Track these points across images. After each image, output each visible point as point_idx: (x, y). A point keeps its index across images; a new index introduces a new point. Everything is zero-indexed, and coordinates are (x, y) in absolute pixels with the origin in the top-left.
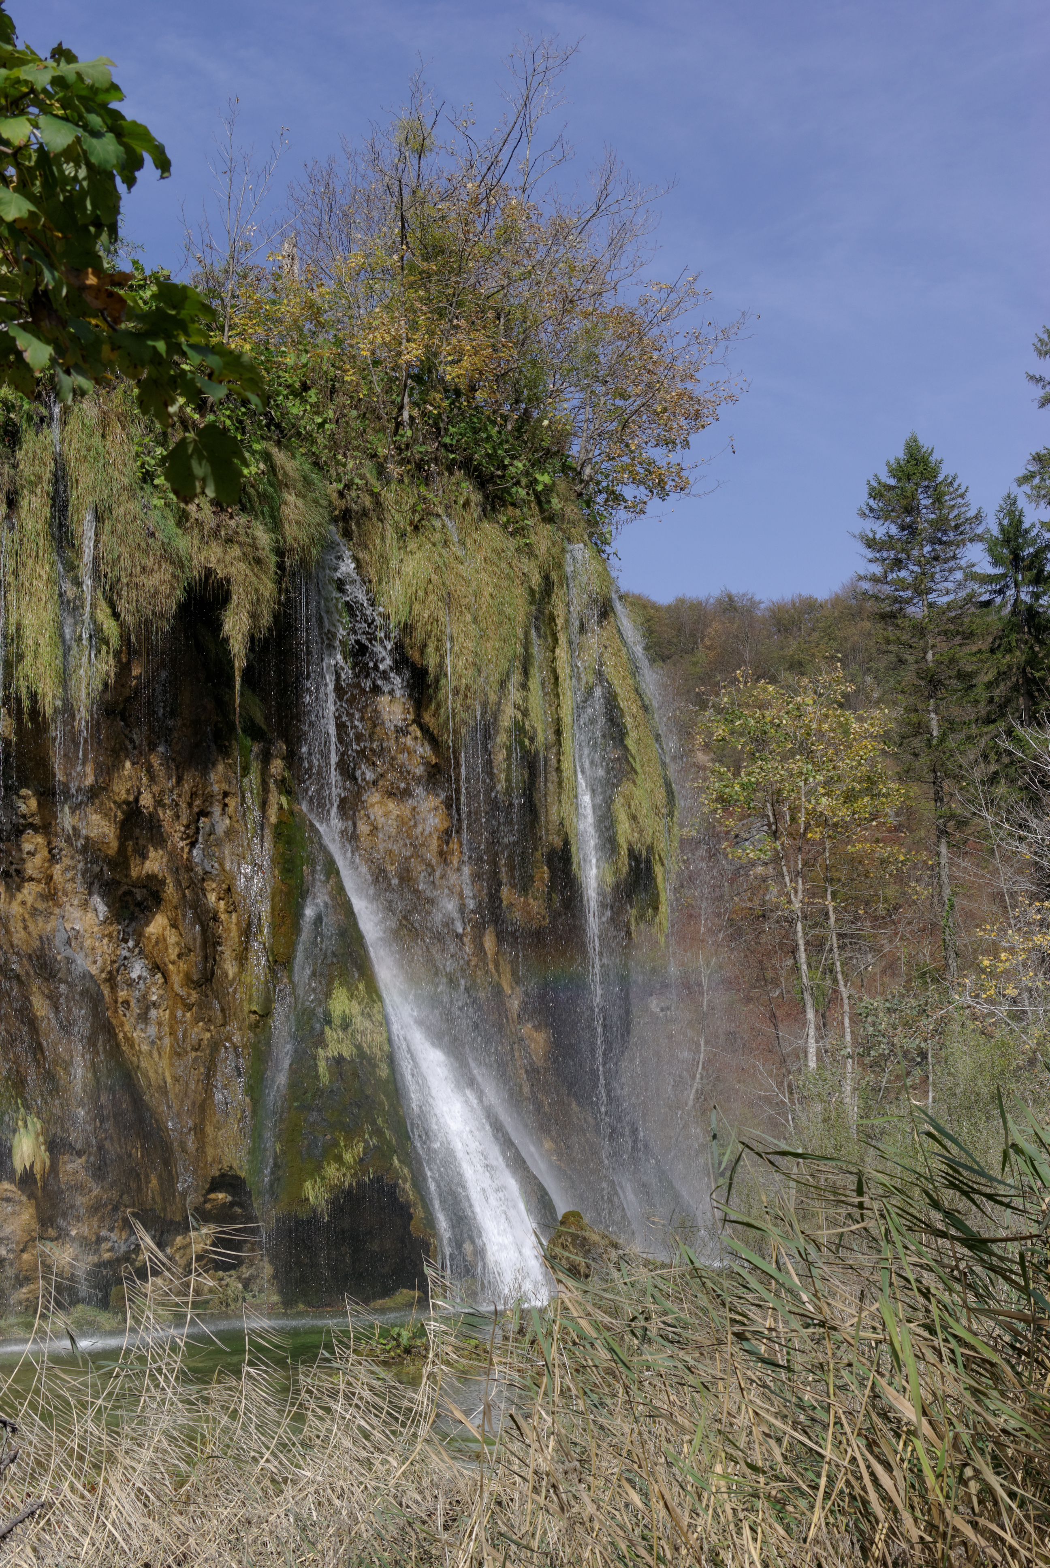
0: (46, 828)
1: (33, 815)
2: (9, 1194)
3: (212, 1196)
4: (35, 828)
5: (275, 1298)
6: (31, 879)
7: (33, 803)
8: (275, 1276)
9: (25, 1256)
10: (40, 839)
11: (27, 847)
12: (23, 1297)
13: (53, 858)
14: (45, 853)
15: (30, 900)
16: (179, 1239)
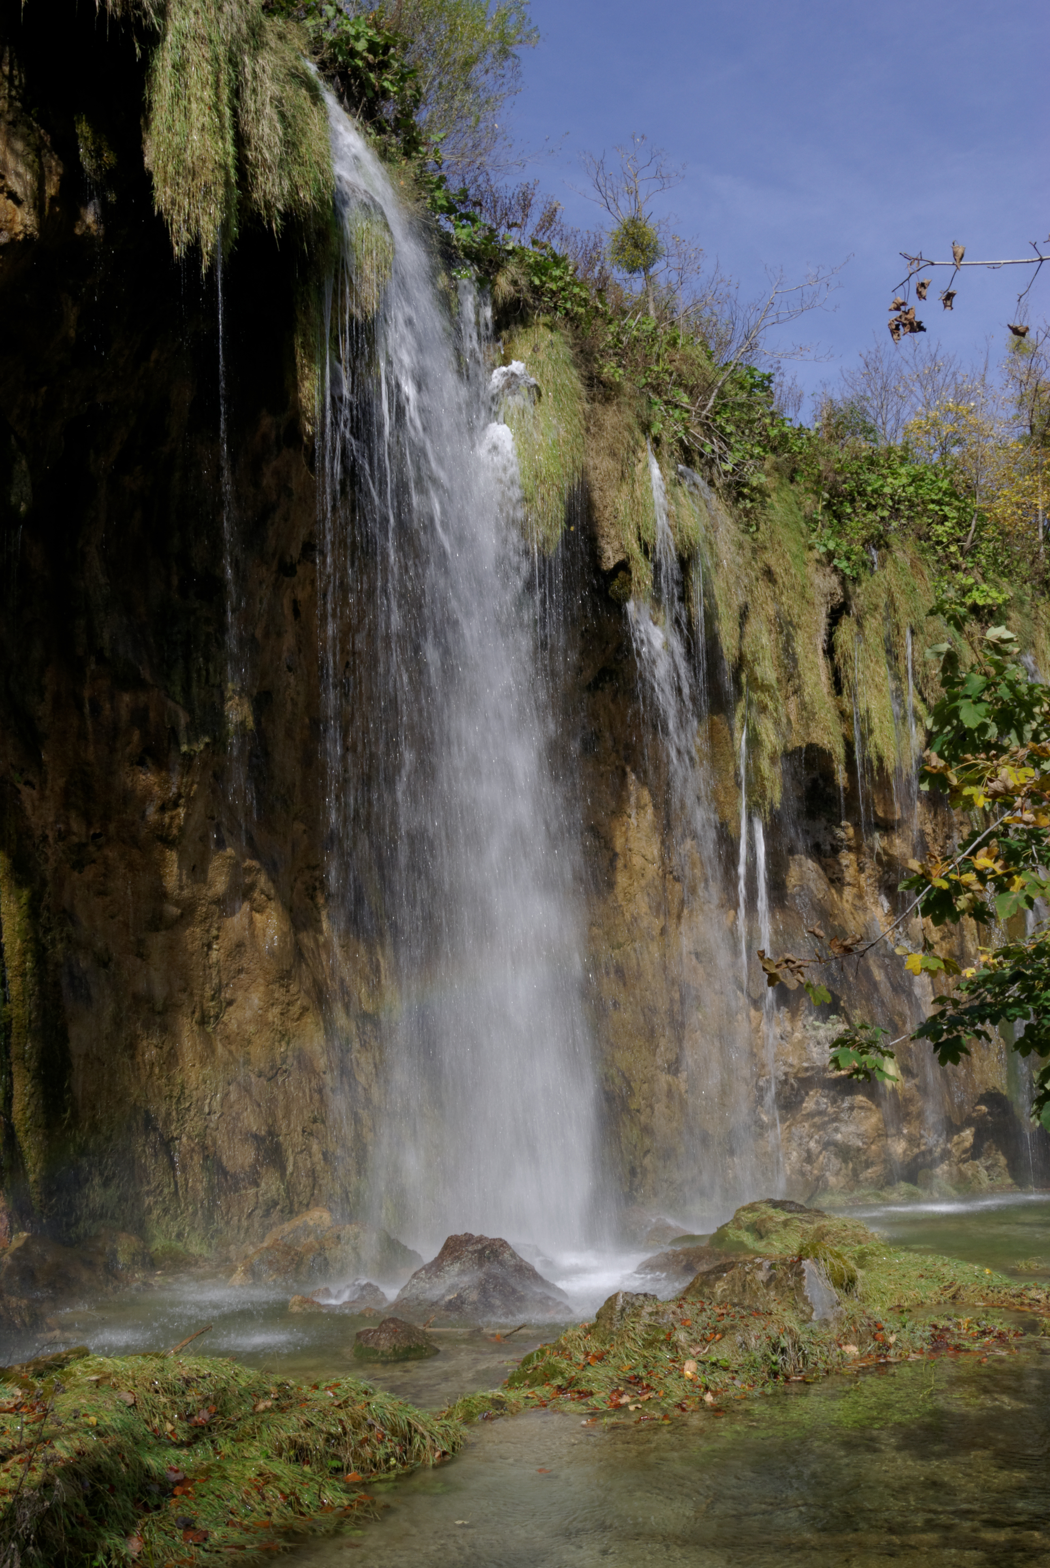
0: (857, 850)
1: (849, 840)
2: (863, 1104)
3: (978, 1108)
4: (850, 849)
5: (1010, 1181)
6: (849, 884)
7: (851, 831)
8: (1008, 1165)
9: (873, 1147)
10: (852, 856)
11: (844, 862)
12: (869, 1176)
13: (861, 870)
14: (855, 865)
15: (850, 899)
16: (956, 1137)
